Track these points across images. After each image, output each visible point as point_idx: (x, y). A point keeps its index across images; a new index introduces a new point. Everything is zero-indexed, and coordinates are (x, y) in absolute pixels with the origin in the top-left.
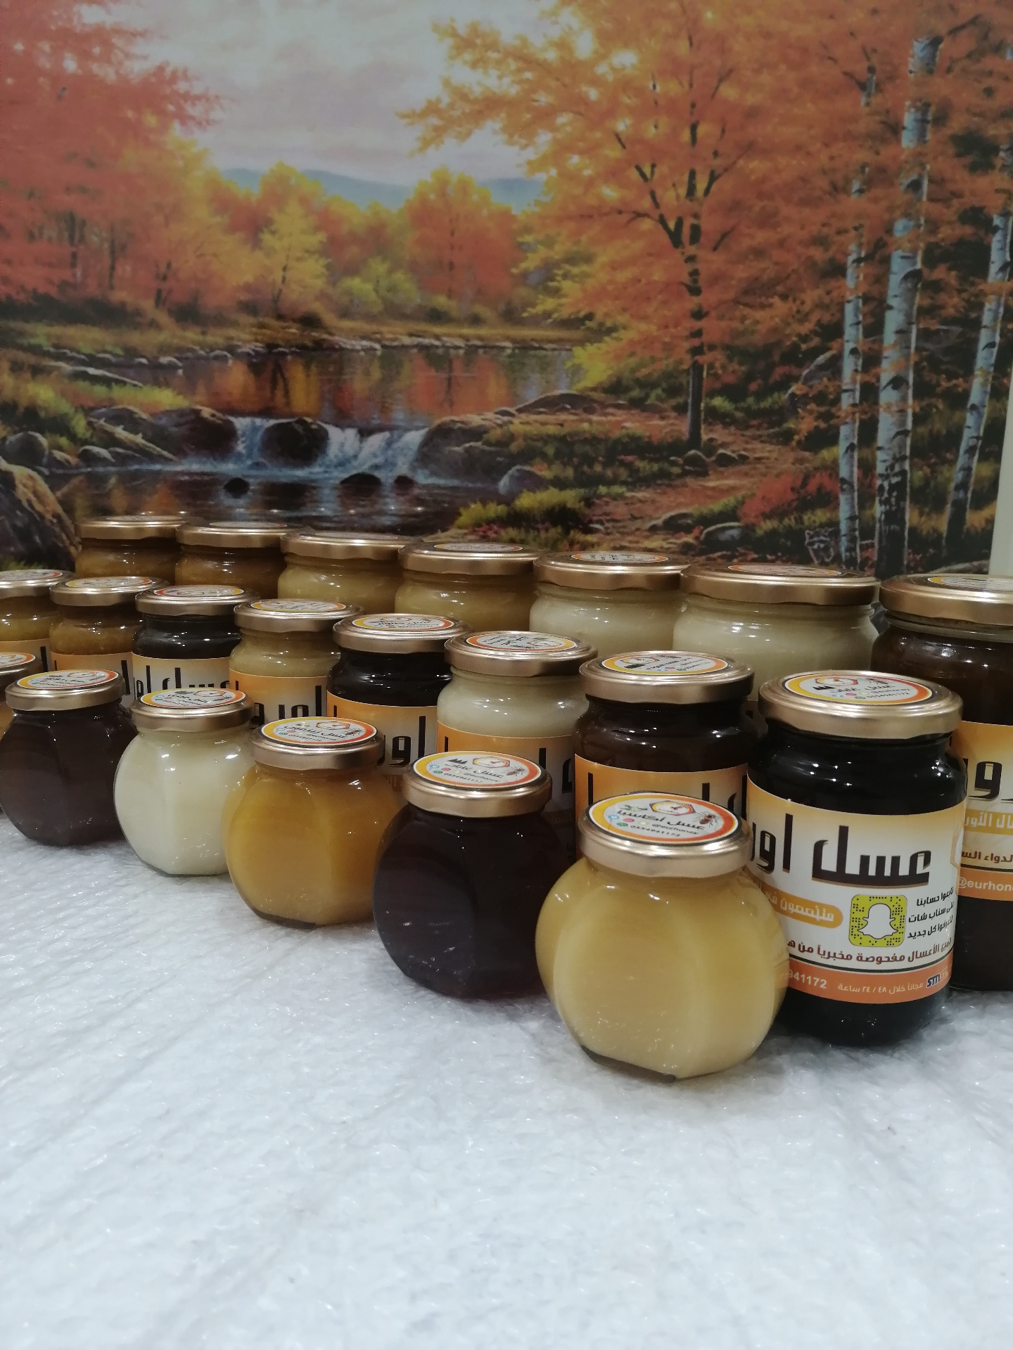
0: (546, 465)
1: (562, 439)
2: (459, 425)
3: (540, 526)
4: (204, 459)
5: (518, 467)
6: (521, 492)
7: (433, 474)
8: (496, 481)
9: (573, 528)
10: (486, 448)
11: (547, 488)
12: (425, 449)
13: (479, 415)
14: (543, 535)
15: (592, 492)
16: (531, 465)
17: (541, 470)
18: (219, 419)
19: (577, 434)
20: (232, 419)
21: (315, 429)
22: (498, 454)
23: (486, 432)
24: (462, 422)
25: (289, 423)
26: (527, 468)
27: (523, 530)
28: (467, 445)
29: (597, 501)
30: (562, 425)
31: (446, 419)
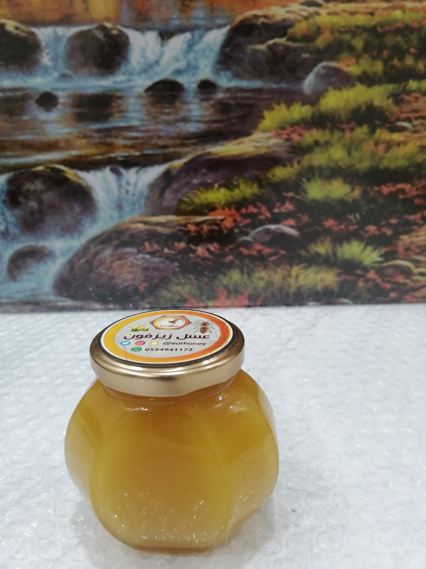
0: (354, 60)
1: (372, 30)
2: (262, 20)
3: (345, 126)
4: (14, 75)
5: (324, 64)
6: (327, 91)
7: (236, 76)
8: (300, 80)
9: (380, 127)
10: (291, 44)
11: (353, 85)
12: (227, 50)
13: (284, 7)
14: (348, 135)
15: (401, 88)
16: (338, 61)
17: (348, 66)
18: (22, 31)
19: (389, 23)
20: (34, 30)
21: (116, 35)
22: (304, 50)
23: (291, 26)
24: (265, 17)
25: (90, 31)
26: (334, 64)
27: (327, 131)
28: (271, 42)
29: (407, 98)
30: (372, 14)
31: (249, 13)
